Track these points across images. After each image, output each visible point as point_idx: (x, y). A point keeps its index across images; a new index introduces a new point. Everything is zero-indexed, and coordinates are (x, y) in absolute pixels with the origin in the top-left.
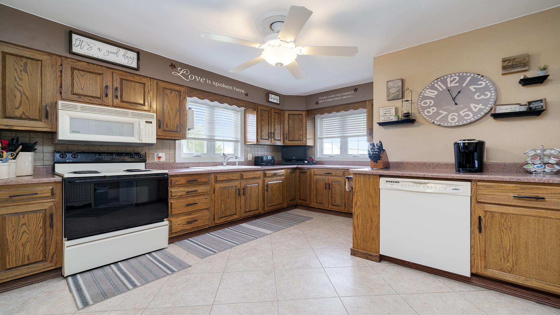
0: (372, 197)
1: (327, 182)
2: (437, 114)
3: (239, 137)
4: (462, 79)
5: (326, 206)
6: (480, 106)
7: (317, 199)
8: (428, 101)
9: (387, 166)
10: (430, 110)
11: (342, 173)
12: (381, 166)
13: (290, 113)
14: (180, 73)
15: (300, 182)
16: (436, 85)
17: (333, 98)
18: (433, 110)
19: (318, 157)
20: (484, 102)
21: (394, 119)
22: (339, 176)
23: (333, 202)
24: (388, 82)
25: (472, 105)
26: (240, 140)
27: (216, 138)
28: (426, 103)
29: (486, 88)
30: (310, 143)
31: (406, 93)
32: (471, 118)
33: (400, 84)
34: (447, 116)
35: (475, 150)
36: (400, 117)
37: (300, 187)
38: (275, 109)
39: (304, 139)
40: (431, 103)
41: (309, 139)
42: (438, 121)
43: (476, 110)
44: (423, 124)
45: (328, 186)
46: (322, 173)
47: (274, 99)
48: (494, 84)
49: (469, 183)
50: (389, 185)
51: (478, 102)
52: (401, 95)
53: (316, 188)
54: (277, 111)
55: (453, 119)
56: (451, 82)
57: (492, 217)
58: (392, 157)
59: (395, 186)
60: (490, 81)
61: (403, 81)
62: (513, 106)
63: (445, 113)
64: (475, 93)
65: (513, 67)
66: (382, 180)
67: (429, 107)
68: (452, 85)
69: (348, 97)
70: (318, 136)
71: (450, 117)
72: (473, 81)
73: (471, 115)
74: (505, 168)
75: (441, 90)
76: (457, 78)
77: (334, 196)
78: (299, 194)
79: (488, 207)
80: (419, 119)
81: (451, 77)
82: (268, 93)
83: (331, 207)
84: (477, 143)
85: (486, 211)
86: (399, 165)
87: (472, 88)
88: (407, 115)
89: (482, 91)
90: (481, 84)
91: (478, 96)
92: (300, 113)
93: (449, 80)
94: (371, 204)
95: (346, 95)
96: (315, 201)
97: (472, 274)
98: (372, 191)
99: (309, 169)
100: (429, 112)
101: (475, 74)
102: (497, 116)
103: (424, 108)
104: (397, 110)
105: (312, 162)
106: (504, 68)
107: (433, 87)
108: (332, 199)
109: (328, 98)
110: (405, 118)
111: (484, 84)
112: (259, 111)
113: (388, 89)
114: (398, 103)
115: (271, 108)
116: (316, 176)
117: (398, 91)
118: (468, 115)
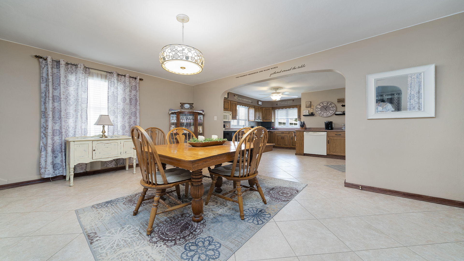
0: (302, 137)
1: (282, 136)
2: (321, 113)
3: (247, 118)
4: (328, 103)
5: (282, 146)
6: (332, 111)
7: (278, 143)
8: (318, 109)
9: (306, 129)
10: (319, 112)
11: (288, 133)
12: (304, 129)
13: (265, 108)
14: (236, 97)
15: (270, 137)
16: (320, 104)
17: (284, 103)
18: (320, 112)
19: (276, 126)
20: (333, 110)
21: (308, 114)
22: (287, 134)
23: (285, 144)
24: (306, 102)
25: (330, 111)
26: (247, 120)
27: (240, 119)
28: (317, 110)
29: (334, 107)
30: (273, 121)
31: (312, 106)
32: (330, 115)
33: (310, 103)
34: (323, 114)
35: (330, 124)
36: (310, 113)
37: (270, 139)
38: (260, 107)
39: (271, 119)
40: (319, 110)
41: (273, 119)
42: (321, 115)
43: (331, 113)
44: (317, 116)
45: (283, 138)
46: (280, 133)
47: (260, 103)
48: (336, 106)
49: (326, 132)
50: (307, 134)
51: (332, 110)
52: (310, 106)
53: (278, 139)
54: (261, 108)
55: (325, 115)
56: (325, 104)
57: (331, 140)
58: (308, 126)
59: (308, 134)
60: (335, 104)
61: (311, 102)
62: (340, 112)
63: (323, 113)
64: (331, 108)
65: (340, 101)
66: (305, 132)
67: (318, 111)
68: (325, 105)
69: (290, 103)
70: (276, 118)
71: (324, 114)
72: (331, 104)
73: (330, 114)
74: (338, 129)
75: (322, 106)
76: (326, 103)
77: (285, 141)
78: (270, 141)
79: (330, 138)
80: (316, 114)
81: (325, 102)
82: (258, 101)
83: (284, 146)
84: (330, 122)
85: (330, 139)
86: (309, 128)
87: (330, 106)
88: (312, 113)
89: (333, 107)
90: (332, 105)
91: (332, 109)
92: (269, 108)
93: (324, 103)
94: (301, 140)
95: (289, 102)
96: (277, 144)
97: (327, 154)
98: (302, 136)
99: (274, 131)
100: (318, 112)
101: (331, 102)
102: (336, 115)
103: (317, 111)
104: (309, 111)
105: (274, 129)
106: (338, 101)
107: (319, 105)
108: (284, 143)
109: (282, 103)
110: (311, 114)
111: (333, 105)
112: (255, 108)
113: (306, 104)
114: (309, 109)
115: (259, 107)
116: (277, 134)
117: (309, 105)
118: (329, 114)
